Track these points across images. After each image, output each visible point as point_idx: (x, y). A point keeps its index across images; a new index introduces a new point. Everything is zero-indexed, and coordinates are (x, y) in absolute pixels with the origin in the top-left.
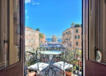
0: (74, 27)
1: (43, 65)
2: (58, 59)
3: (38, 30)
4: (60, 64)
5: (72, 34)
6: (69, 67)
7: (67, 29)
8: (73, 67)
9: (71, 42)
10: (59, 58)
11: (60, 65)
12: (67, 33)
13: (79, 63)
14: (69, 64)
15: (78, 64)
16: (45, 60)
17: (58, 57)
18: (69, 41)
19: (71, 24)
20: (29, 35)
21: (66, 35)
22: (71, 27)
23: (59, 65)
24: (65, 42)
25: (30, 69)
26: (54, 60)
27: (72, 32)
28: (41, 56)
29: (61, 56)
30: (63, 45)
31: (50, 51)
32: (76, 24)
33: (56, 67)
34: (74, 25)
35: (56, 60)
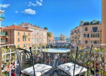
0: (83, 25)
1: (44, 67)
2: (65, 59)
3: (46, 28)
4: (68, 67)
5: (81, 32)
6: (82, 72)
7: (76, 28)
8: (87, 71)
9: (80, 41)
10: (67, 57)
11: (68, 69)
12: (75, 32)
13: (95, 64)
14: (81, 67)
15: (94, 67)
16: (48, 59)
17: (65, 57)
18: (78, 40)
19: (80, 22)
20: (37, 34)
21: (75, 34)
22: (80, 25)
23: (66, 67)
24: (73, 41)
25: (24, 73)
26: (61, 60)
27: (81, 31)
28: (44, 55)
29: (70, 56)
30: (72, 44)
31: (55, 49)
32: (85, 22)
33: (63, 71)
34: (83, 23)
35: (63, 61)
